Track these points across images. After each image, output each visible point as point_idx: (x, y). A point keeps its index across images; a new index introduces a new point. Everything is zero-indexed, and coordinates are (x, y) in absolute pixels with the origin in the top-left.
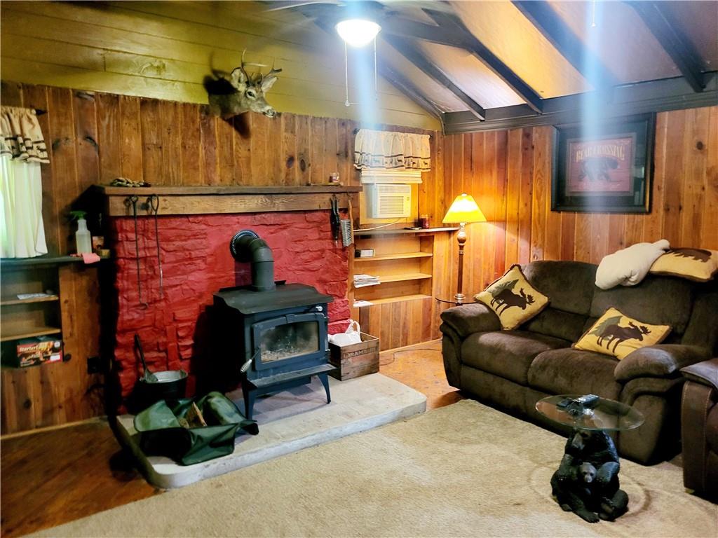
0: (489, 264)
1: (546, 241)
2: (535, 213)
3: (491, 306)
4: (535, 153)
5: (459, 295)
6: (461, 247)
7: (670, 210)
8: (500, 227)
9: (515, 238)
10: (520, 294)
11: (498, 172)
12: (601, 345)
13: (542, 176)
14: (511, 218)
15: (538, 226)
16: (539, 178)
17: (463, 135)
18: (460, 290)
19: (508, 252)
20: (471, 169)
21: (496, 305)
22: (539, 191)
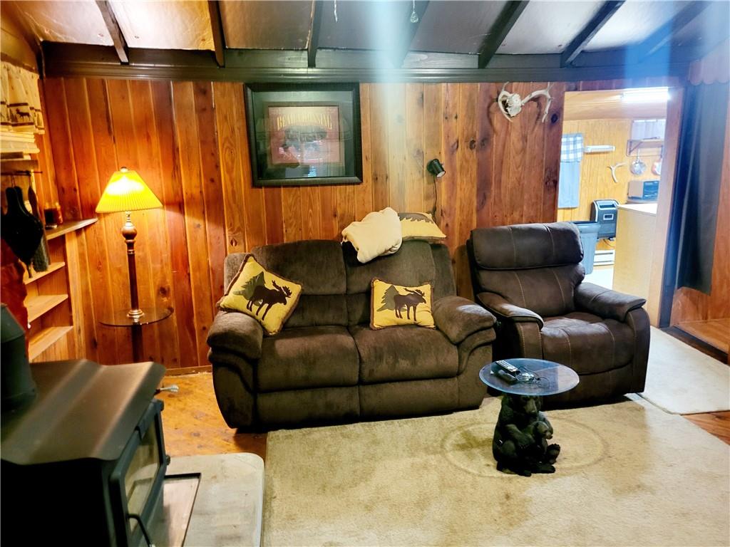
0: (162, 261)
1: (246, 222)
2: (226, 191)
3: (248, 311)
4: (218, 117)
5: (136, 312)
6: (130, 246)
7: (378, 179)
8: (174, 211)
9: (201, 222)
10: (275, 289)
11: (161, 139)
12: (401, 317)
13: (232, 145)
14: (192, 198)
15: (233, 206)
16: (228, 147)
17: (85, 80)
18: (135, 305)
19: (192, 241)
20: (110, 132)
21: (255, 308)
22: (230, 163)
